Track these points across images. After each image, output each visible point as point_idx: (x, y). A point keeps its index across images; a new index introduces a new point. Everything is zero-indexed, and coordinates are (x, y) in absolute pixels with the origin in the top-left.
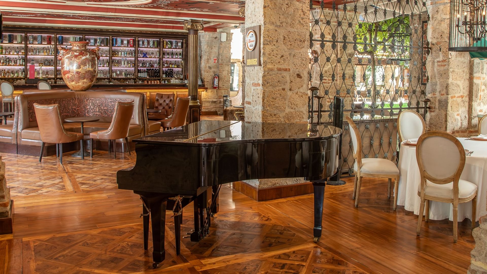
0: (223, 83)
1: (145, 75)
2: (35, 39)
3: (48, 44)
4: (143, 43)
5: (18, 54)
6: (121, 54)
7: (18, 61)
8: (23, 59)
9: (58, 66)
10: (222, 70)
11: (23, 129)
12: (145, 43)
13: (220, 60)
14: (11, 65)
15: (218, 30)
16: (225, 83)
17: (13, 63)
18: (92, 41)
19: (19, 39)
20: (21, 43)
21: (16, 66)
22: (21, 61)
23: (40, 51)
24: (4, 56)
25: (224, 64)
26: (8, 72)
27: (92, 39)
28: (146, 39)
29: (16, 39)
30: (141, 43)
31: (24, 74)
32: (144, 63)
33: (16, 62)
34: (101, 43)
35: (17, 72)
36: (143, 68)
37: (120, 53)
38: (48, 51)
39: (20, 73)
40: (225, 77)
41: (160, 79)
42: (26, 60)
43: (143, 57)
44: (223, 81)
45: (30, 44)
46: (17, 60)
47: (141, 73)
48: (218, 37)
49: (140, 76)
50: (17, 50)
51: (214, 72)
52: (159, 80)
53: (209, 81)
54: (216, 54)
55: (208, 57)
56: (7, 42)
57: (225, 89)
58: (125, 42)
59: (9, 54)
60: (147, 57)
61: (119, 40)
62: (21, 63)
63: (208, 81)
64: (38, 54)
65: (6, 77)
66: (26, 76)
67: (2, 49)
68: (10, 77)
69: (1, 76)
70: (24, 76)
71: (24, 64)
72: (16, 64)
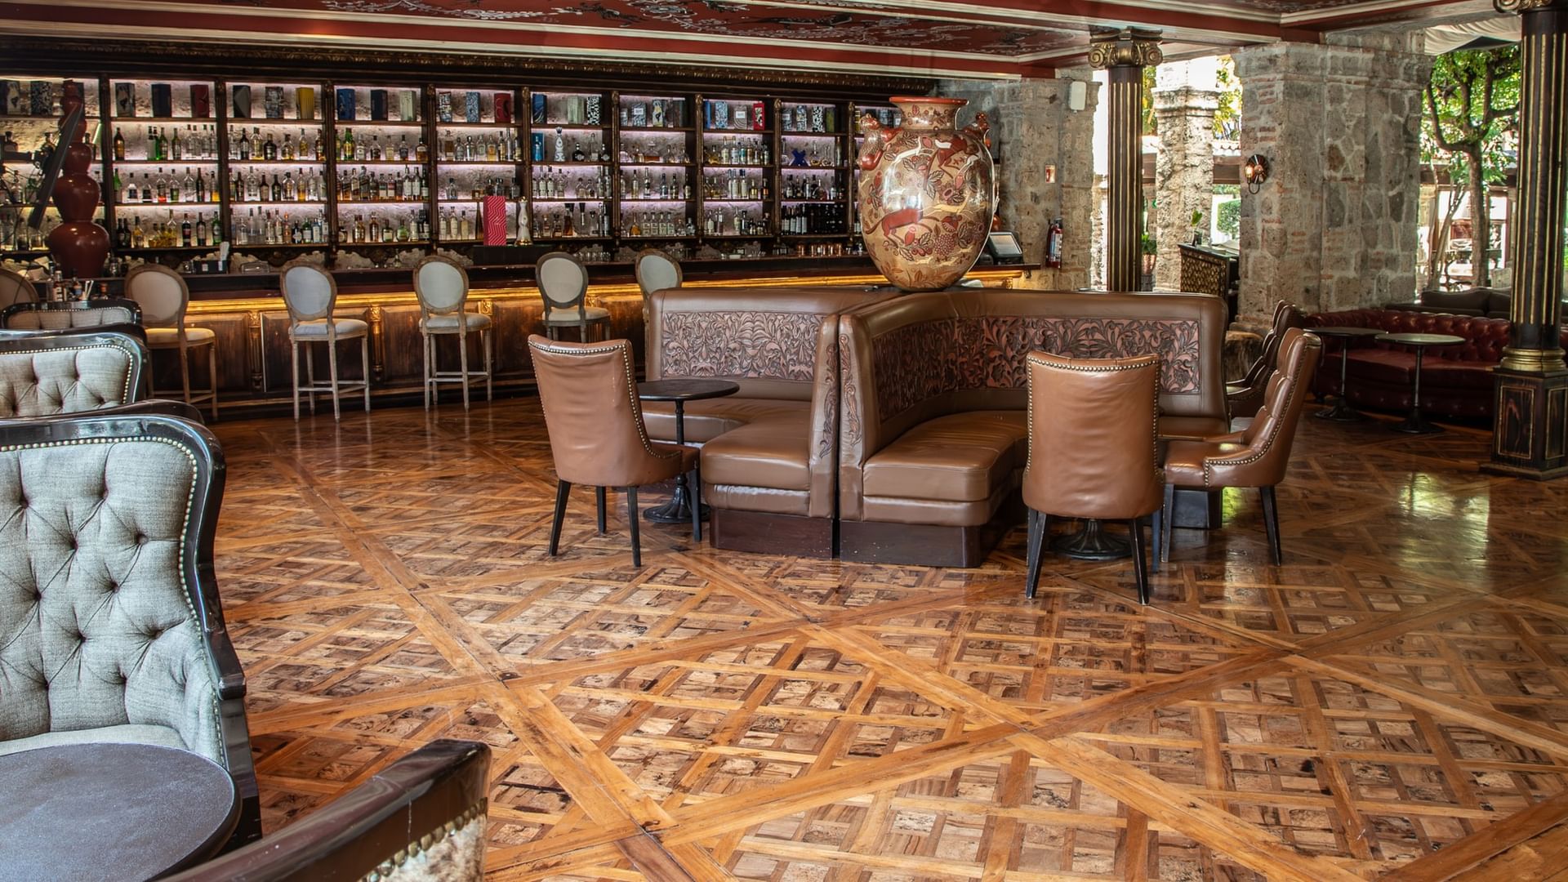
0: (1072, 249)
1: (797, 226)
2: (456, 105)
3: (497, 124)
4: (794, 114)
5: (404, 160)
6: (730, 157)
7: (407, 183)
8: (421, 180)
9: (536, 200)
10: (1069, 204)
11: (866, 459)
12: (798, 119)
13: (1065, 173)
14: (383, 201)
15: (1058, 73)
16: (1078, 248)
17: (391, 193)
18: (639, 111)
19: (407, 108)
20: (411, 122)
21: (401, 201)
22: (417, 183)
23: (476, 148)
24: (358, 167)
25: (1075, 186)
26: (374, 224)
27: (639, 104)
28: (801, 105)
29: (396, 108)
30: (788, 117)
31: (426, 230)
32: (797, 187)
33: (398, 187)
34: (666, 118)
35: (403, 222)
36: (795, 204)
37: (724, 153)
38: (501, 147)
39: (413, 225)
40: (1078, 228)
41: (848, 238)
42: (430, 179)
43: (794, 166)
44: (1074, 242)
45: (444, 123)
46: (402, 182)
47: (789, 218)
48: (1058, 95)
49: (786, 228)
50: (403, 147)
51: (1047, 213)
52: (844, 242)
53: (1034, 242)
54: (1051, 152)
55: (1032, 164)
56: (369, 118)
57: (1076, 270)
58: (740, 115)
59: (376, 159)
60: (805, 166)
61: (721, 106)
62: (417, 193)
63: (1030, 241)
64: (469, 158)
65: (368, 240)
66: (434, 237)
67: (352, 142)
68: (380, 240)
69: (350, 240)
70: (426, 235)
71: (425, 193)
72: (401, 195)
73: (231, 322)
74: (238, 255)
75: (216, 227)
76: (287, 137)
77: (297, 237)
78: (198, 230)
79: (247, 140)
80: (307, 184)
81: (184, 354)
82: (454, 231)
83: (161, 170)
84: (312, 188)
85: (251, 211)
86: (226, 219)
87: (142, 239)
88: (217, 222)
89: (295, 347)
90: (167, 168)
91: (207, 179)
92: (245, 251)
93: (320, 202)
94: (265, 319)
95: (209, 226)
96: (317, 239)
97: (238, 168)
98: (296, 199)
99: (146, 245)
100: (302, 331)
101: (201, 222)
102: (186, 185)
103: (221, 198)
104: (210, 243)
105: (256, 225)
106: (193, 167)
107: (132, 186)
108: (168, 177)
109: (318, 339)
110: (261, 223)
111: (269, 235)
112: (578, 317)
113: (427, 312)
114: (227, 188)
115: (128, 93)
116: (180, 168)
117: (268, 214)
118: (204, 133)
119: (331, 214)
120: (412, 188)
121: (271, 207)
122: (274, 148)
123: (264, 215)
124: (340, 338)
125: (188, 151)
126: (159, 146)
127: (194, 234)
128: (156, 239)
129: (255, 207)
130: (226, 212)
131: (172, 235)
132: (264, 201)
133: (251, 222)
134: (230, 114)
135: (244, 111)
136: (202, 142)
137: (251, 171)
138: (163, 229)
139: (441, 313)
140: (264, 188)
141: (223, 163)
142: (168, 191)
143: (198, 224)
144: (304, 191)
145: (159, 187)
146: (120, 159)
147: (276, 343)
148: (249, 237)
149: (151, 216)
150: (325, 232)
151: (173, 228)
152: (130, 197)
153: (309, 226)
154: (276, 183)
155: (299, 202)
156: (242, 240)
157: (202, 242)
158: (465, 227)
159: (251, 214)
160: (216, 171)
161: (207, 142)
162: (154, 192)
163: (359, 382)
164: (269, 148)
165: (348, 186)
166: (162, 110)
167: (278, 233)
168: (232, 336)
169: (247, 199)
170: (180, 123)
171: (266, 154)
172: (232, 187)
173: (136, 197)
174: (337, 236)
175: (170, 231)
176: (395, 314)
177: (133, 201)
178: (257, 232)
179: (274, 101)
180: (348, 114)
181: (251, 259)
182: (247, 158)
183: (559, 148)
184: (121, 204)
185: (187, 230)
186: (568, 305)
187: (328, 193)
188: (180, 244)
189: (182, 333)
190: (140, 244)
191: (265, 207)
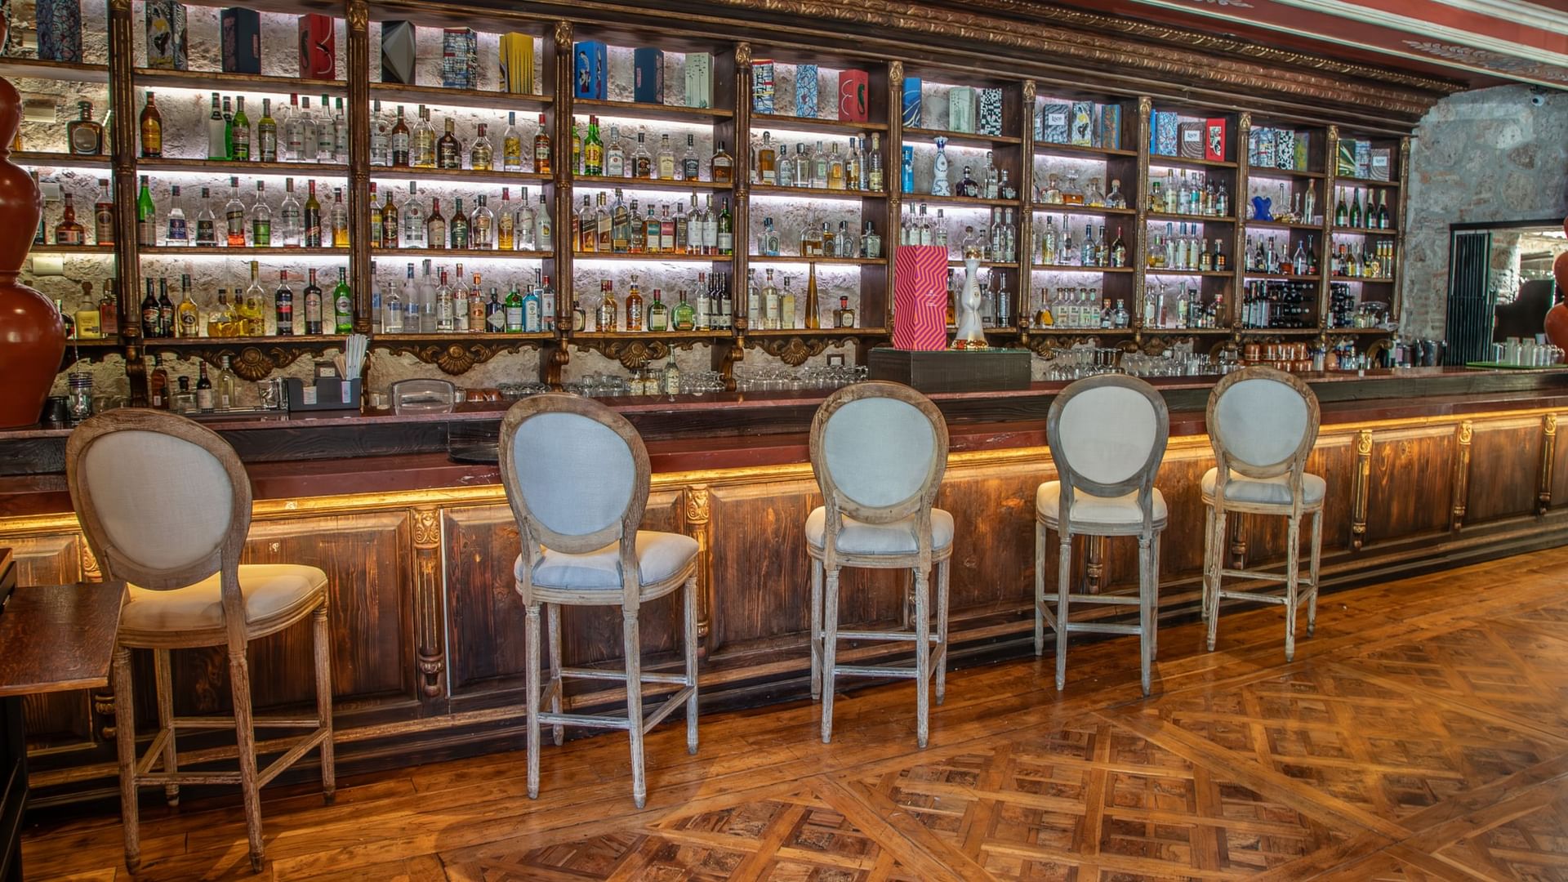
1: (1261, 316)
2: (784, 84)
5: (689, 184)
6: (1174, 201)
7: (694, 224)
8: (718, 220)
12: (1264, 149)
14: (651, 255)
17: (668, 241)
18: (1057, 121)
19: (699, 91)
21: (680, 257)
22: (711, 225)
23: (810, 165)
24: (610, 192)
26: (635, 298)
27: (1058, 110)
29: (677, 87)
31: (726, 309)
33: (678, 229)
34: (1094, 133)
35: (683, 296)
36: (1257, 280)
37: (1167, 193)
38: (849, 167)
39: (701, 301)
42: (735, 219)
45: (761, 119)
46: (685, 222)
47: (1249, 302)
50: (687, 157)
56: (630, 103)
58: (1193, 138)
59: (641, 179)
61: (1169, 122)
62: (711, 242)
64: (799, 183)
65: (621, 327)
66: (740, 324)
67: (601, 144)
68: (644, 329)
69: (591, 327)
70: (725, 320)
71: (725, 243)
72: (683, 246)
73: (372, 535)
74: (383, 352)
75: (343, 299)
76: (481, 129)
77: (497, 319)
78: (306, 304)
79: (405, 129)
80: (517, 219)
81: (239, 660)
82: (772, 313)
83: (235, 182)
84: (525, 226)
85: (411, 267)
86: (362, 281)
87: (196, 320)
88: (343, 288)
89: (533, 613)
90: (247, 180)
91: (327, 207)
92: (396, 346)
93: (538, 253)
94: (451, 526)
95: (328, 297)
96: (532, 324)
97: (388, 185)
98: (495, 247)
99: (204, 333)
100: (554, 578)
101: (312, 288)
102: (285, 214)
103: (354, 243)
104: (329, 330)
105: (420, 296)
106: (300, 181)
107: (177, 212)
108: (250, 199)
109: (597, 599)
110: (429, 293)
111: (445, 313)
112: (1138, 516)
113: (844, 513)
114: (366, 223)
115: (171, 22)
116: (275, 181)
117: (443, 276)
118: (324, 113)
119: (557, 278)
120: (704, 233)
121: (450, 262)
122: (457, 149)
123: (434, 276)
124: (651, 594)
125: (290, 146)
126: (233, 136)
127: (298, 311)
128: (223, 321)
129: (418, 261)
130: (362, 271)
131: (255, 314)
132: (435, 249)
133: (410, 290)
134: (375, 77)
135: (404, 74)
136: (319, 131)
137: (413, 192)
138: (239, 301)
139: (873, 520)
140: (436, 224)
141: (359, 173)
142: (248, 226)
143: (307, 292)
144: (510, 233)
145: (230, 216)
146: (154, 159)
147: (477, 580)
148: (405, 319)
149: (217, 274)
150: (549, 311)
151: (256, 298)
152: (172, 235)
153: (517, 299)
154: (459, 216)
155: (502, 253)
156: (392, 325)
157: (313, 327)
158: (788, 306)
159: (411, 275)
160: (345, 191)
161: (330, 129)
162: (221, 227)
163: (675, 679)
164: (447, 149)
165: (593, 223)
166: (242, 65)
167: (461, 310)
168: (372, 571)
169: (402, 244)
171: (441, 158)
172: (376, 220)
173: (184, 236)
174: (570, 319)
175: (251, 305)
176: (738, 504)
177: (176, 243)
178: (420, 309)
179: (460, 56)
180: (594, 89)
181: (407, 359)
182: (406, 164)
183: (941, 173)
184: (153, 249)
185: (285, 304)
186: (1120, 489)
187: (555, 236)
188: (270, 330)
189: (233, 598)
190: (192, 330)
191: (437, 261)
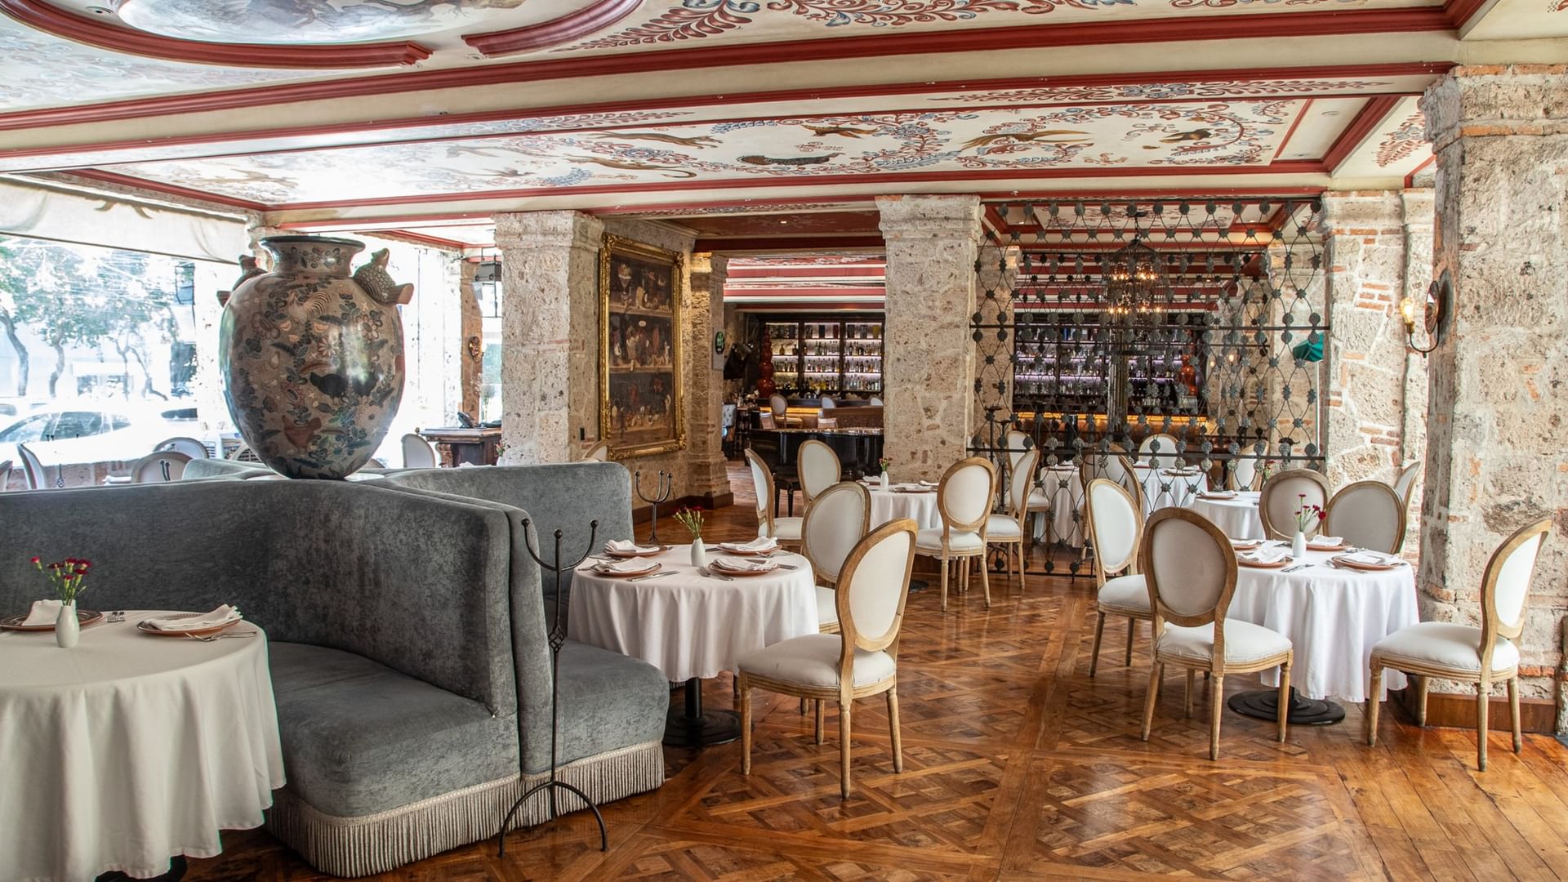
75: (838, 382)
79: (852, 347)
83: (820, 359)
90: (822, 358)
91: (836, 362)
97: (848, 358)
101: (833, 380)
102: (828, 365)
103: (841, 370)
106: (831, 358)
108: (822, 362)
114: (843, 365)
116: (827, 358)
118: (836, 344)
125: (830, 351)
126: (820, 349)
132: (857, 371)
134: (846, 336)
135: (851, 334)
136: (835, 347)
137: (852, 359)
140: (857, 366)
141: (842, 356)
142: (822, 367)
145: (818, 365)
156: (847, 387)
160: (840, 359)
161: (837, 347)
162: (817, 367)
164: (861, 350)
166: (822, 336)
169: (850, 371)
170: (829, 339)
171: (859, 352)
172: (845, 366)
182: (852, 354)
